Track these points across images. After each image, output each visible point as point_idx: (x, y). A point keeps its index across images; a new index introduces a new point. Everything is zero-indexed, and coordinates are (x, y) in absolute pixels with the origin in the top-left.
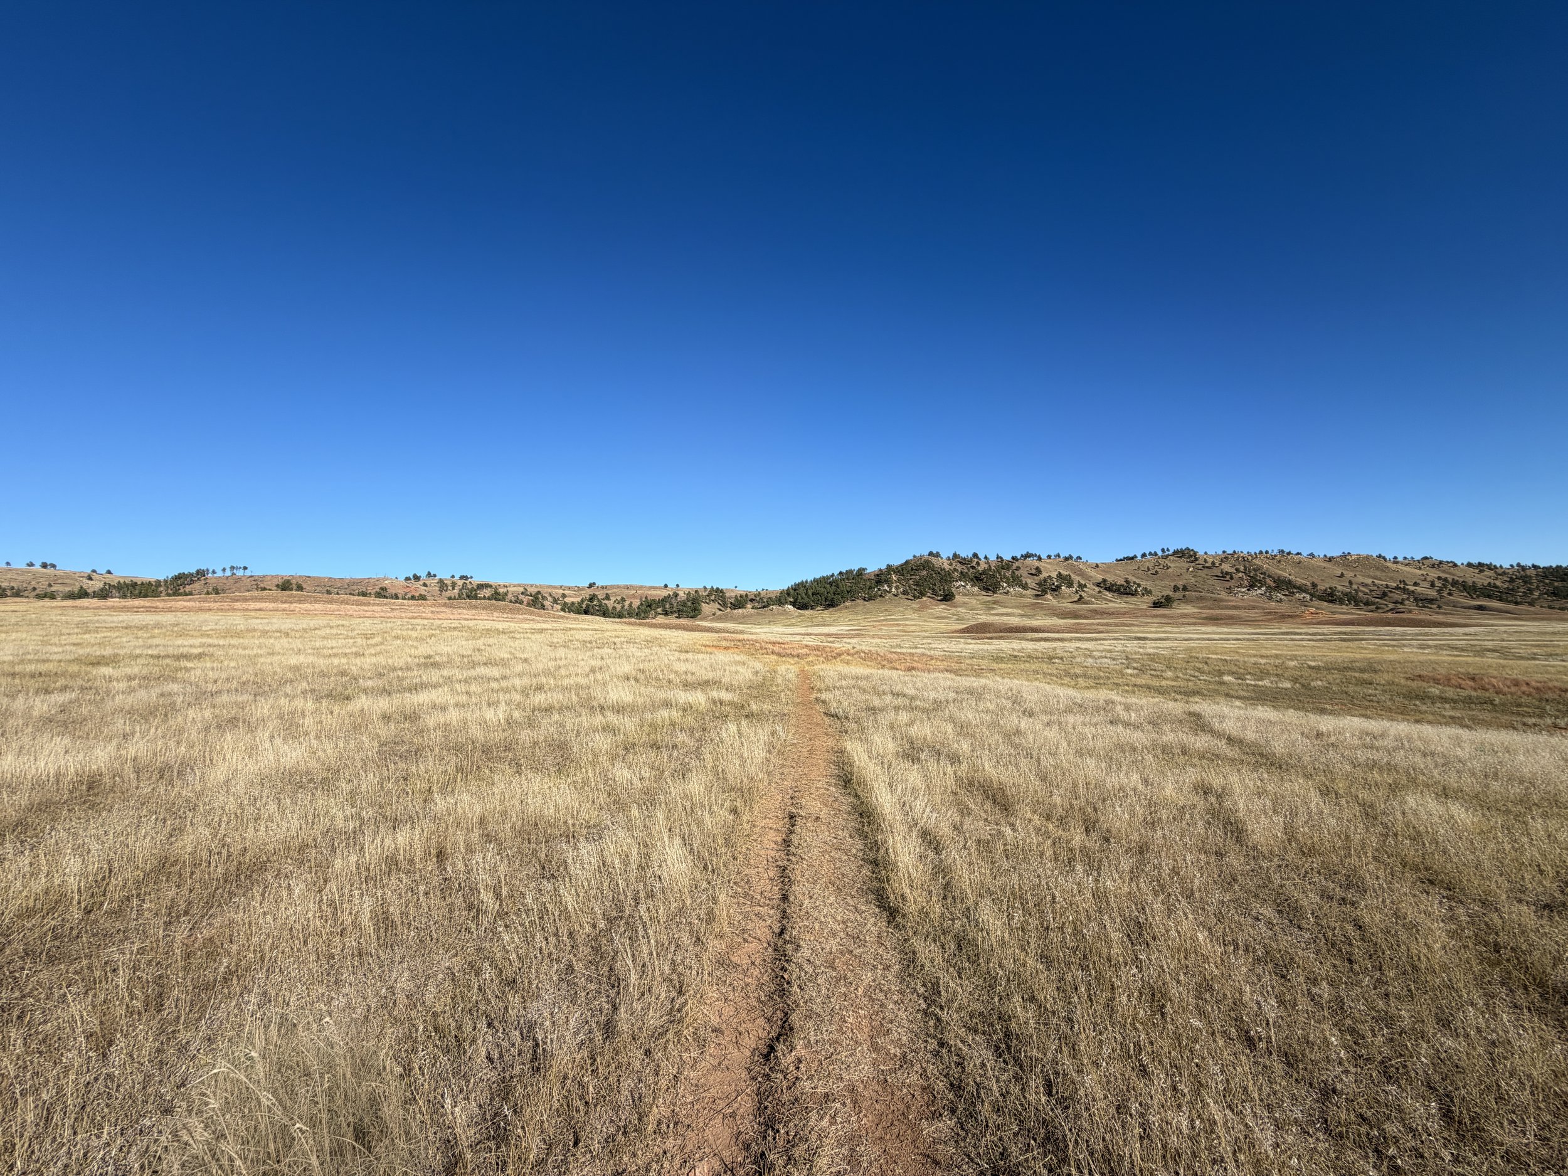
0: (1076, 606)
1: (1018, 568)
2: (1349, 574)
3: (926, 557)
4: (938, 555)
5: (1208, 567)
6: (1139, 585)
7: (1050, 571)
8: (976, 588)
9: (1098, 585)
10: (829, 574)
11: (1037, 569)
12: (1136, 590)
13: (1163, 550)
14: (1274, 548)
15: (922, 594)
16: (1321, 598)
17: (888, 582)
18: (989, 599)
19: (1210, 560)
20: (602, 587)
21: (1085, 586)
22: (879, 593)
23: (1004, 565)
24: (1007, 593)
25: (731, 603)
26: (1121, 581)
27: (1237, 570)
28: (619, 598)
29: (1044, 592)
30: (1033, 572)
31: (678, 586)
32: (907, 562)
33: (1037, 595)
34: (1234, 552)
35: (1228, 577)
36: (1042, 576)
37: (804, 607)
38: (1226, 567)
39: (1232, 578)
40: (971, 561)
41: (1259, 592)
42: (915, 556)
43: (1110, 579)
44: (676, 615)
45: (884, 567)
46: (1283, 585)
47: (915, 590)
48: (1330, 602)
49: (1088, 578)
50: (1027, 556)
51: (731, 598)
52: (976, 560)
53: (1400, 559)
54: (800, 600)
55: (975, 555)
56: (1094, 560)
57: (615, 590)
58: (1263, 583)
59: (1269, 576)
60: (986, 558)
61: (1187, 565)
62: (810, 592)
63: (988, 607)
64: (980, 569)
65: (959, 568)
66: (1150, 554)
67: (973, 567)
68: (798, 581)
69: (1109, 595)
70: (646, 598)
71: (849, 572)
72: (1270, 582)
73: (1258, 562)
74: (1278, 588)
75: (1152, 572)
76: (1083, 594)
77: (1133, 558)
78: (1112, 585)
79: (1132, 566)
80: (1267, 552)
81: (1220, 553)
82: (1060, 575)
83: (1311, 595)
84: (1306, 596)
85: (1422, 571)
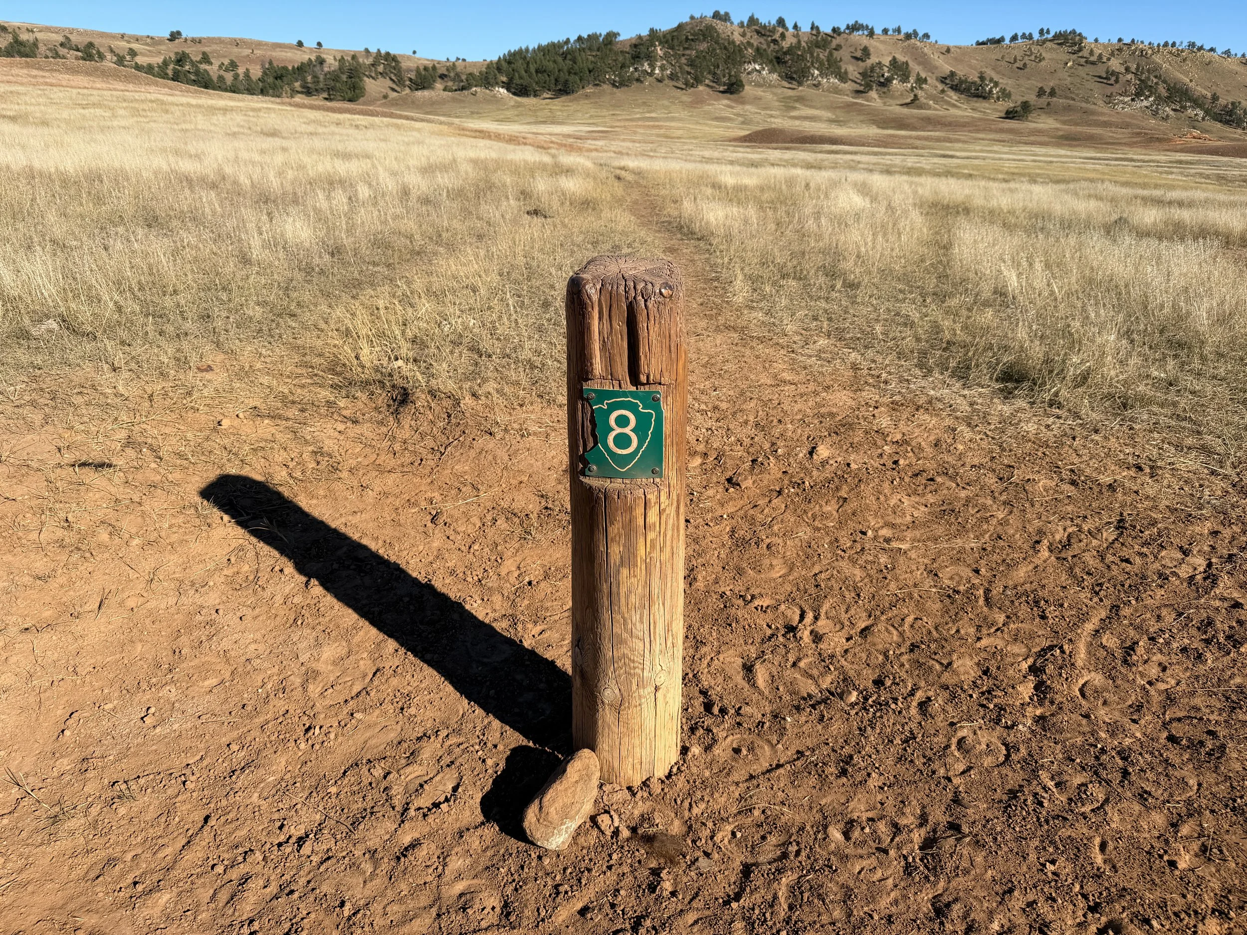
0: (906, 111)
1: (838, 48)
3: (709, 20)
4: (726, 18)
5: (1093, 63)
6: (996, 84)
7: (882, 54)
8: (775, 76)
9: (943, 80)
10: (562, 38)
11: (865, 49)
12: (991, 91)
13: (1041, 32)
15: (698, 81)
16: (1218, 118)
17: (651, 58)
18: (790, 93)
19: (1097, 52)
20: (193, 40)
21: (925, 81)
22: (636, 74)
23: (820, 41)
24: (816, 86)
25: (411, 80)
26: (974, 77)
27: (1127, 69)
28: (226, 62)
29: (869, 87)
30: (859, 54)
31: (319, 44)
32: (680, 27)
33: (858, 92)
34: (1133, 41)
35: (1113, 78)
36: (869, 62)
37: (522, 91)
38: (1115, 64)
39: (1117, 81)
40: (773, 30)
41: (1145, 103)
42: (692, 18)
43: (961, 72)
44: (325, 95)
45: (645, 33)
46: (1177, 95)
47: (689, 73)
48: (1227, 123)
49: (932, 69)
50: (855, 28)
51: (409, 70)
52: (781, 30)
54: (517, 81)
55: (781, 22)
57: (215, 47)
58: (1152, 90)
59: (1164, 82)
60: (796, 27)
61: (1067, 57)
62: (532, 68)
63: (788, 105)
64: (785, 44)
65: (756, 41)
66: (1024, 36)
67: (775, 41)
68: (514, 48)
69: (953, 96)
70: (271, 63)
71: (593, 37)
72: (1162, 90)
73: (1157, 59)
74: (1169, 99)
75: (1019, 64)
76: (920, 93)
77: (1000, 41)
78: (961, 82)
79: (995, 53)
80: (1174, 44)
81: (1115, 41)
82: (894, 61)
83: (1206, 112)
84: (1200, 112)
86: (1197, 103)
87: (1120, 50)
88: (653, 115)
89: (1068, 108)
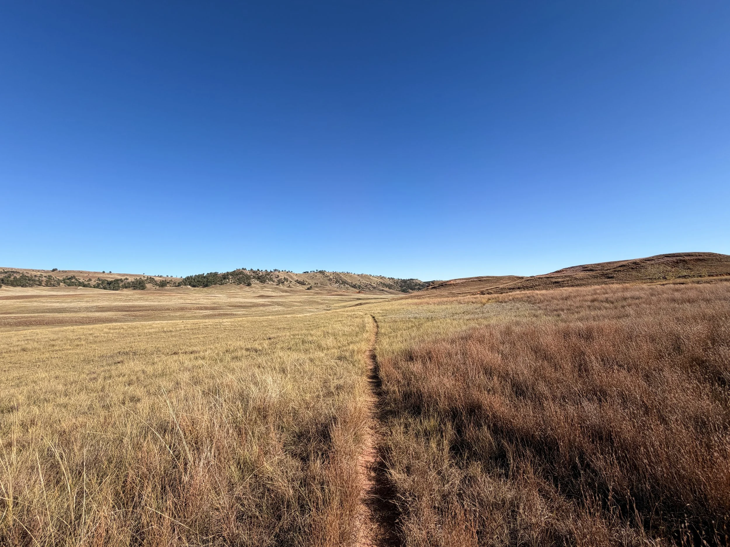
0: (287, 288)
1: (272, 275)
2: (361, 280)
3: (241, 270)
4: (245, 269)
5: (327, 277)
6: (307, 282)
7: (282, 277)
8: (258, 282)
9: (296, 281)
10: (201, 273)
11: (278, 275)
12: (306, 284)
13: (317, 270)
15: (240, 283)
16: (353, 287)
17: (228, 279)
18: (262, 285)
19: (328, 274)
21: (292, 282)
22: (225, 282)
23: (268, 274)
24: (268, 283)
25: (159, 284)
26: (302, 280)
27: (335, 277)
29: (279, 283)
30: (277, 276)
32: (234, 271)
33: (277, 285)
34: (336, 272)
35: (331, 280)
36: (279, 278)
37: (194, 286)
38: (331, 277)
40: (257, 272)
41: (338, 285)
42: (237, 269)
43: (300, 279)
45: (225, 272)
46: (344, 283)
47: (238, 282)
49: (293, 279)
50: (275, 270)
51: (158, 282)
53: (375, 276)
54: (192, 284)
55: (258, 270)
56: (296, 272)
58: (339, 282)
59: (342, 280)
60: (262, 271)
61: (322, 275)
63: (262, 288)
64: (260, 275)
65: (253, 274)
66: (313, 271)
67: (257, 274)
69: (298, 285)
71: (211, 273)
72: (341, 282)
74: (342, 284)
75: (312, 277)
76: (291, 284)
77: (308, 272)
78: (299, 281)
79: (307, 275)
80: (344, 272)
82: (285, 278)
83: (350, 286)
84: (348, 286)
85: (377, 280)
86: (347, 284)
88: (232, 291)
89: (320, 287)
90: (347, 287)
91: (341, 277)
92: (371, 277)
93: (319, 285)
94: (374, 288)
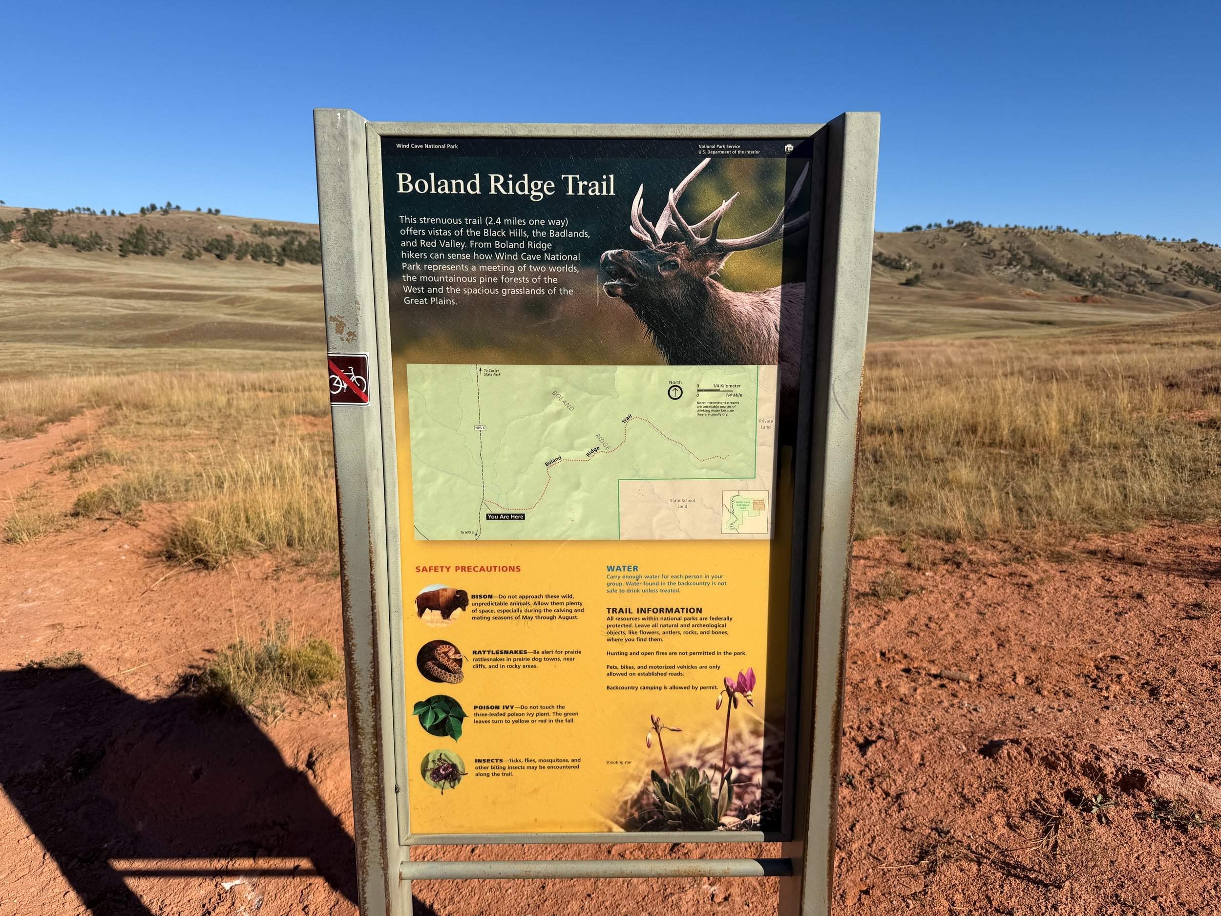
2: (1108, 255)
5: (980, 244)
6: (910, 259)
12: (905, 265)
13: (950, 222)
14: (1053, 225)
16: (1071, 279)
19: (985, 235)
26: (894, 256)
34: (1016, 227)
35: (992, 254)
38: (995, 245)
39: (995, 256)
41: (1014, 270)
46: (1039, 263)
53: (1169, 240)
58: (1020, 261)
59: (1030, 255)
61: (964, 239)
66: (936, 225)
72: (1027, 261)
73: (1033, 238)
74: (1031, 267)
75: (930, 245)
77: (919, 228)
78: (886, 259)
79: (914, 237)
80: (1047, 228)
81: (1003, 226)
83: (1059, 274)
84: (1053, 276)
85: (1175, 255)
86: (1051, 269)
87: (1007, 232)
89: (950, 276)
90: (1047, 280)
91: (1032, 245)
92: (1151, 247)
93: (947, 270)
94: (1154, 285)
